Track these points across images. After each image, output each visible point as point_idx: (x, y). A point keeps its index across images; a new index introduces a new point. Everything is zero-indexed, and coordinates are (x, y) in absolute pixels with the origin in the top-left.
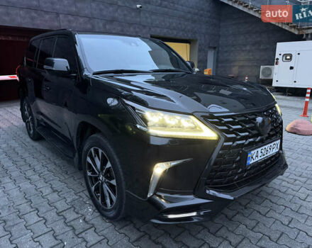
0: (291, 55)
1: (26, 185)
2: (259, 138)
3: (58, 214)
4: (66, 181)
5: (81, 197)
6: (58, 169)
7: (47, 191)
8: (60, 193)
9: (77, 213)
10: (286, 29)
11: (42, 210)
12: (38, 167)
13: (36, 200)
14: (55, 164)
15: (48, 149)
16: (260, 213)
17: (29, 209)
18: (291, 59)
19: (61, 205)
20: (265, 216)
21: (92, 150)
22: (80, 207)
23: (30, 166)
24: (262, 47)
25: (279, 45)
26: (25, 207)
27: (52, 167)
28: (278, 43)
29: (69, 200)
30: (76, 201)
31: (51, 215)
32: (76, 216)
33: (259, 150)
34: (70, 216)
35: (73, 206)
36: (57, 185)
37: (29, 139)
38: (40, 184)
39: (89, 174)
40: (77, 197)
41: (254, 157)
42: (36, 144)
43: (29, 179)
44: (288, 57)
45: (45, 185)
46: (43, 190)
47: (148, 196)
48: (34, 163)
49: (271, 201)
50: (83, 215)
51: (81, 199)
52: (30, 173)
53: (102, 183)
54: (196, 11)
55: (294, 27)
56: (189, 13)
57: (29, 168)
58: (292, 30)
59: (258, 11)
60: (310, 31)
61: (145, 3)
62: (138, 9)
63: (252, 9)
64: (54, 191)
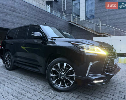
3: (39, 93)
4: (34, 82)
6: (28, 79)
7: (29, 86)
8: (35, 86)
11: (31, 92)
12: (18, 79)
13: (26, 89)
17: (25, 92)
19: (38, 90)
20: (116, 87)
22: (47, 90)
25: (94, 38)
27: (25, 78)
31: (37, 93)
32: (47, 93)
34: (45, 93)
35: (44, 90)
40: (43, 87)
41: (115, 62)
43: (17, 83)
45: (26, 84)
46: (26, 86)
47: (86, 75)
49: (115, 83)
50: (50, 92)
51: (45, 87)
54: (64, 27)
55: (97, 33)
56: (62, 27)
57: (14, 79)
58: (97, 34)
59: (85, 27)
60: (102, 34)
61: (47, 22)
62: (44, 24)
63: (83, 27)
64: (32, 86)
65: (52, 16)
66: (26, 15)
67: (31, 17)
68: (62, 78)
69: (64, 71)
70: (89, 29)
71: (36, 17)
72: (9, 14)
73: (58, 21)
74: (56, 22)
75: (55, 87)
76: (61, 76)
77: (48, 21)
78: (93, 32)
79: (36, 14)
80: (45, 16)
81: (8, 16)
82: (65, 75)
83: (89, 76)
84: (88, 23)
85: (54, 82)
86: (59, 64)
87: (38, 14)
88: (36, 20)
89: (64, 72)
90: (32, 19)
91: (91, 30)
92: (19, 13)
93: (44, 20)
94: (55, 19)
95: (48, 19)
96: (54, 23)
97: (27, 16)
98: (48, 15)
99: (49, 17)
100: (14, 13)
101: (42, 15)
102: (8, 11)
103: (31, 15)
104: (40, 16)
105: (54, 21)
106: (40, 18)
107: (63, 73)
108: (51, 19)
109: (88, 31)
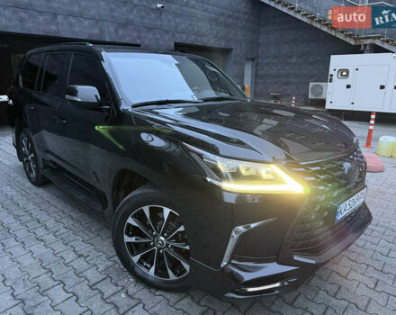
0: (347, 71)
1: (39, 249)
3: (91, 287)
4: (92, 241)
6: (77, 225)
7: (70, 256)
8: (88, 258)
9: (116, 285)
10: (341, 38)
11: (69, 282)
12: (50, 224)
14: (72, 218)
15: (57, 197)
18: (347, 75)
19: (93, 275)
20: (346, 277)
22: (118, 276)
23: (38, 221)
24: (310, 59)
25: (334, 58)
26: (45, 280)
27: (69, 222)
28: (332, 56)
29: (101, 268)
30: (110, 269)
31: (83, 290)
32: (115, 289)
33: (347, 202)
34: (108, 289)
35: (108, 276)
36: (82, 247)
37: (29, 184)
38: (59, 247)
40: (111, 263)
41: (343, 211)
42: (40, 191)
43: (42, 240)
44: (344, 73)
45: (65, 247)
46: (64, 255)
47: (222, 266)
48: (44, 217)
49: (349, 259)
50: (124, 288)
51: (117, 266)
52: (41, 232)
54: (231, 13)
57: (38, 225)
58: (348, 40)
59: (306, 15)
60: (368, 42)
61: (168, 1)
63: (299, 12)
64: (80, 256)
68: (159, 249)
69: (164, 231)
70: (320, 21)
75: (140, 273)
76: (154, 245)
82: (168, 245)
83: (234, 269)
85: (136, 259)
86: (146, 210)
89: (166, 235)
91: (327, 25)
96: (194, 2)
107: (163, 236)
109: (316, 28)
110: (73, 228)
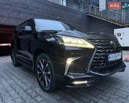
1: (11, 81)
2: (112, 50)
3: (24, 91)
4: (28, 79)
5: (34, 85)
7: (20, 83)
8: (25, 84)
9: (33, 90)
10: (117, 24)
11: (17, 89)
12: (17, 75)
13: (14, 86)
14: (24, 74)
15: (21, 69)
16: (116, 88)
17: (11, 89)
18: (120, 35)
19: (25, 88)
21: (40, 61)
22: (34, 88)
23: (13, 75)
25: (115, 30)
27: (22, 75)
29: (29, 86)
30: (32, 86)
31: (21, 91)
32: (32, 91)
33: (113, 55)
34: (30, 91)
35: (31, 88)
36: (24, 81)
37: (13, 66)
38: (17, 81)
39: (38, 73)
41: (111, 58)
42: (16, 68)
45: (19, 81)
46: (18, 83)
47: (65, 74)
50: (35, 91)
51: (35, 85)
52: (13, 77)
53: (44, 75)
54: (81, 20)
55: (120, 23)
56: (78, 20)
58: (120, 25)
59: (105, 18)
60: (127, 25)
61: (61, 17)
62: (58, 19)
63: (103, 18)
64: (23, 83)
65: (66, 9)
66: (39, 11)
67: (44, 13)
70: (110, 20)
71: (49, 12)
72: (22, 12)
73: (74, 14)
74: (72, 15)
77: (62, 15)
78: (115, 23)
79: (49, 9)
80: (59, 10)
81: (22, 14)
84: (109, 12)
87: (51, 9)
88: (50, 15)
90: (45, 14)
91: (112, 21)
92: (32, 10)
93: (58, 14)
94: (71, 12)
95: (62, 13)
96: (69, 17)
97: (39, 13)
98: (62, 9)
99: (63, 11)
100: (27, 10)
101: (55, 9)
102: (21, 9)
103: (44, 11)
104: (54, 11)
105: (69, 14)
106: (54, 13)
108: (66, 13)
109: (109, 22)
110: (23, 76)
